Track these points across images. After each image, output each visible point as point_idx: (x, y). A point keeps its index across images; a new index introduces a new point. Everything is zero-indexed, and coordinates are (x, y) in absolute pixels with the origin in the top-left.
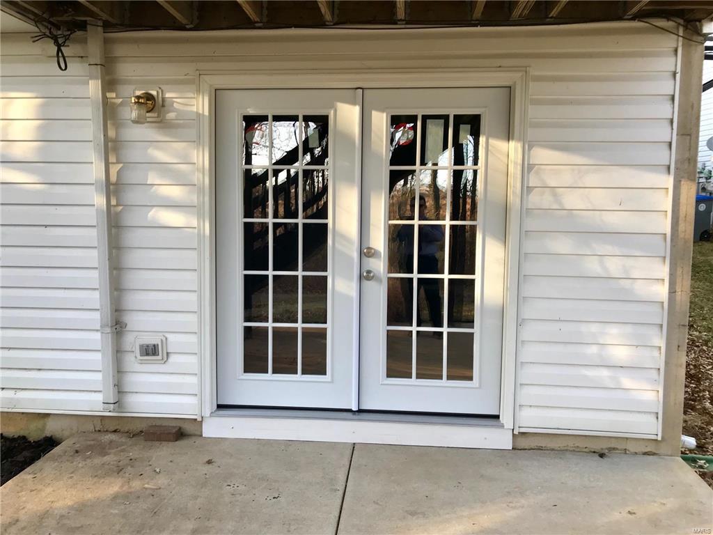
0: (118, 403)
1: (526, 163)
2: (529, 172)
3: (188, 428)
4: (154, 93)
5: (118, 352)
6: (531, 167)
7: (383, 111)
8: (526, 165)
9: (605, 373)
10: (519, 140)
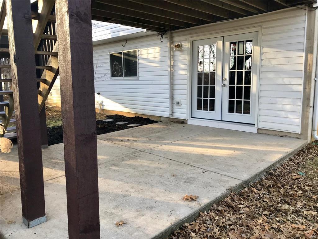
0: (172, 115)
1: (261, 52)
2: (262, 55)
3: (185, 121)
4: (179, 44)
5: (172, 103)
6: (263, 53)
7: (228, 42)
8: (261, 53)
9: (283, 113)
10: (259, 46)
